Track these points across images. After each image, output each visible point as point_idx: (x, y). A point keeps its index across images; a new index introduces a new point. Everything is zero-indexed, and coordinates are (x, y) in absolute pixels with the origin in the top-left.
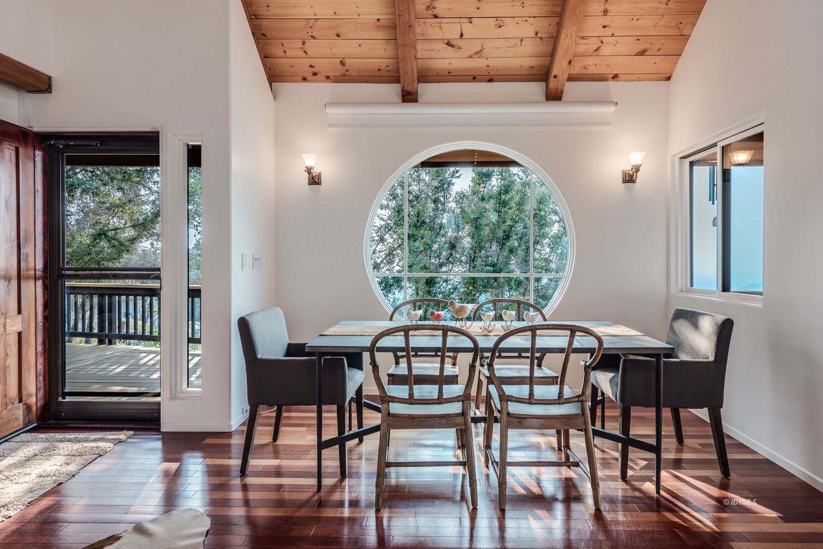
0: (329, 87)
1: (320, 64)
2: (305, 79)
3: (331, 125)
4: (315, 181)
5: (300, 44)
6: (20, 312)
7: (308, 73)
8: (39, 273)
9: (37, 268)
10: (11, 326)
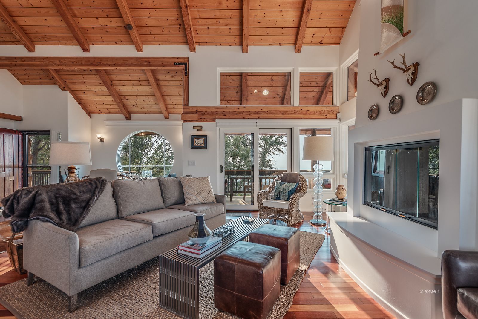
0: (106, 115)
1: (102, 110)
2: (99, 113)
3: (106, 126)
4: (102, 140)
5: (94, 105)
6: (13, 175)
7: (99, 112)
8: (20, 166)
9: (19, 164)
10: (11, 179)
